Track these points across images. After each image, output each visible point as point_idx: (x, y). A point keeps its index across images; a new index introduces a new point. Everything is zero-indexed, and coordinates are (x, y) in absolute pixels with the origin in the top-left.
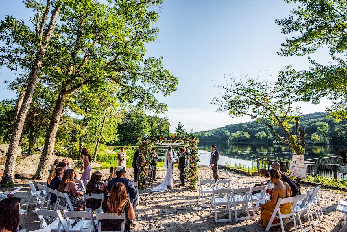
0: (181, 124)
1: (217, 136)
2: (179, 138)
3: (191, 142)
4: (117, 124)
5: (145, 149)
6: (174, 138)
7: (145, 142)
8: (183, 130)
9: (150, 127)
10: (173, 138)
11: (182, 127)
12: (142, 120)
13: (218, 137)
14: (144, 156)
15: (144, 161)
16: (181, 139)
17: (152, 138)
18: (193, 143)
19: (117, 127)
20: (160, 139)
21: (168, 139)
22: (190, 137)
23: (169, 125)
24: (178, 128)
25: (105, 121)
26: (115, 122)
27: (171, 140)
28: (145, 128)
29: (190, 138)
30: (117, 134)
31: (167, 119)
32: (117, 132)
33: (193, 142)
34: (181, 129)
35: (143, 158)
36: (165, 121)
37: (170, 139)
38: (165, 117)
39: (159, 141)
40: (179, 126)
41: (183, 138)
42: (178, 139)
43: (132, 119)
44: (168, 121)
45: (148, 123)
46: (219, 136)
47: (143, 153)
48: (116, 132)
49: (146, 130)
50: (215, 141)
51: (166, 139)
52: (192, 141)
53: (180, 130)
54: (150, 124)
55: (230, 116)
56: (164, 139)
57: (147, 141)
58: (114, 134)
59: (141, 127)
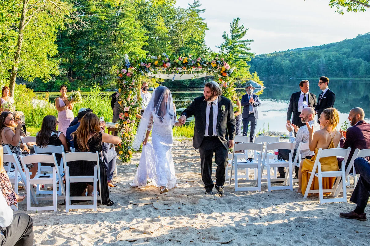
0: (239, 25)
1: (353, 60)
2: (196, 64)
3: (222, 72)
4: (54, 30)
5: (126, 86)
6: (184, 62)
7: (126, 71)
8: (246, 43)
9: (147, 35)
10: (183, 64)
11: (243, 34)
12: (123, 15)
13: (359, 64)
14: (124, 101)
15: (125, 110)
16: (199, 64)
17: (139, 65)
18: (224, 74)
19: (55, 39)
20: (155, 65)
21: (172, 66)
22: (218, 61)
23: (205, 27)
24: (230, 37)
25: (23, 24)
26: (50, 25)
27: (180, 69)
28: (130, 38)
29: (217, 64)
30: (55, 57)
31: (197, 8)
32: (57, 52)
33: (224, 72)
34: (241, 39)
35: (123, 103)
36: (191, 15)
37: (178, 65)
38: (192, 3)
39: (153, 70)
40: (233, 32)
41: (205, 63)
42: (194, 65)
43: (92, 10)
44: (201, 15)
45: (138, 24)
46: (361, 59)
47: (121, 93)
48: (55, 52)
49: (134, 46)
50: (347, 76)
51: (168, 65)
52: (223, 70)
53: (238, 44)
54: (146, 26)
55: (335, 8)
56: (163, 65)
57: (129, 71)
58: (49, 56)
59: (121, 38)
